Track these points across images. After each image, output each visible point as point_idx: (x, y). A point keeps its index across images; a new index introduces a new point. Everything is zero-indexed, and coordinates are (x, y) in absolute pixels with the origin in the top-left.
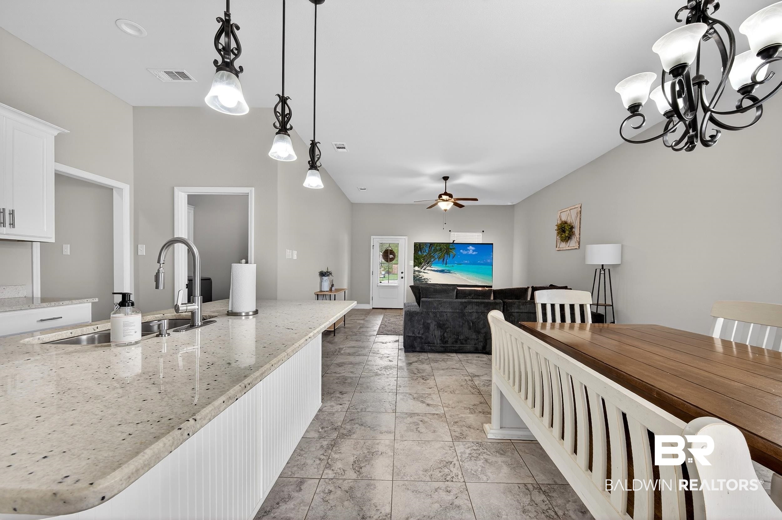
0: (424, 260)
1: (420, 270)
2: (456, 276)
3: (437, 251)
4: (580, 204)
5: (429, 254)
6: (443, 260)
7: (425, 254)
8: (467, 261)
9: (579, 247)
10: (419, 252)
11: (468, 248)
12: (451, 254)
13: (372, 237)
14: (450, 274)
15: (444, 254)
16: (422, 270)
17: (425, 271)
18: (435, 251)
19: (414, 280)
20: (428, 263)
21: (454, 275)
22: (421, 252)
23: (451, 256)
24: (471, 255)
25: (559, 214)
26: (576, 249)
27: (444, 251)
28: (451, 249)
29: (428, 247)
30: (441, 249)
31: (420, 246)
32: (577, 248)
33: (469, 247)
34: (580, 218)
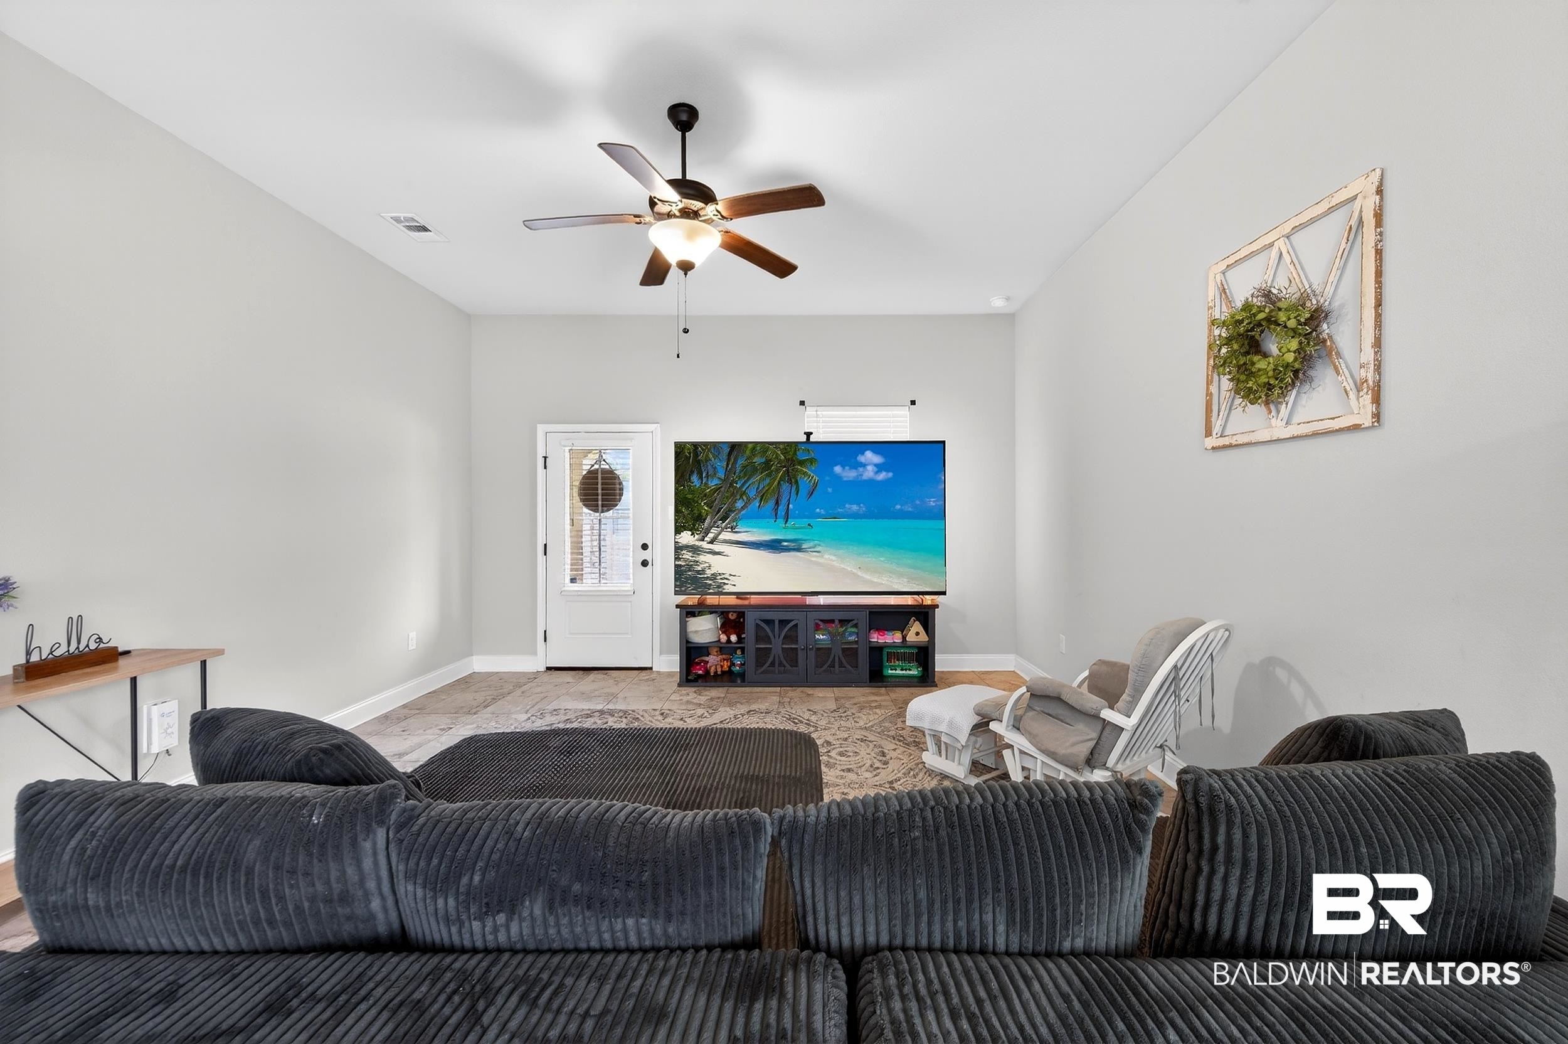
0: (710, 505)
1: (697, 543)
2: (820, 560)
3: (755, 470)
4: (1378, 172)
5: (729, 482)
6: (777, 503)
7: (713, 483)
8: (858, 504)
9: (1377, 416)
10: (695, 478)
11: (861, 459)
12: (804, 483)
13: (541, 429)
14: (798, 554)
15: (779, 482)
16: (704, 545)
17: (716, 547)
18: (750, 470)
19: (676, 579)
20: (726, 516)
21: (813, 557)
22: (701, 478)
23: (803, 491)
24: (871, 481)
25: (1219, 277)
26: (1356, 427)
27: (777, 471)
28: (802, 463)
29: (725, 457)
30: (767, 465)
31: (696, 455)
32: (1367, 421)
33: (863, 454)
34: (1379, 253)
